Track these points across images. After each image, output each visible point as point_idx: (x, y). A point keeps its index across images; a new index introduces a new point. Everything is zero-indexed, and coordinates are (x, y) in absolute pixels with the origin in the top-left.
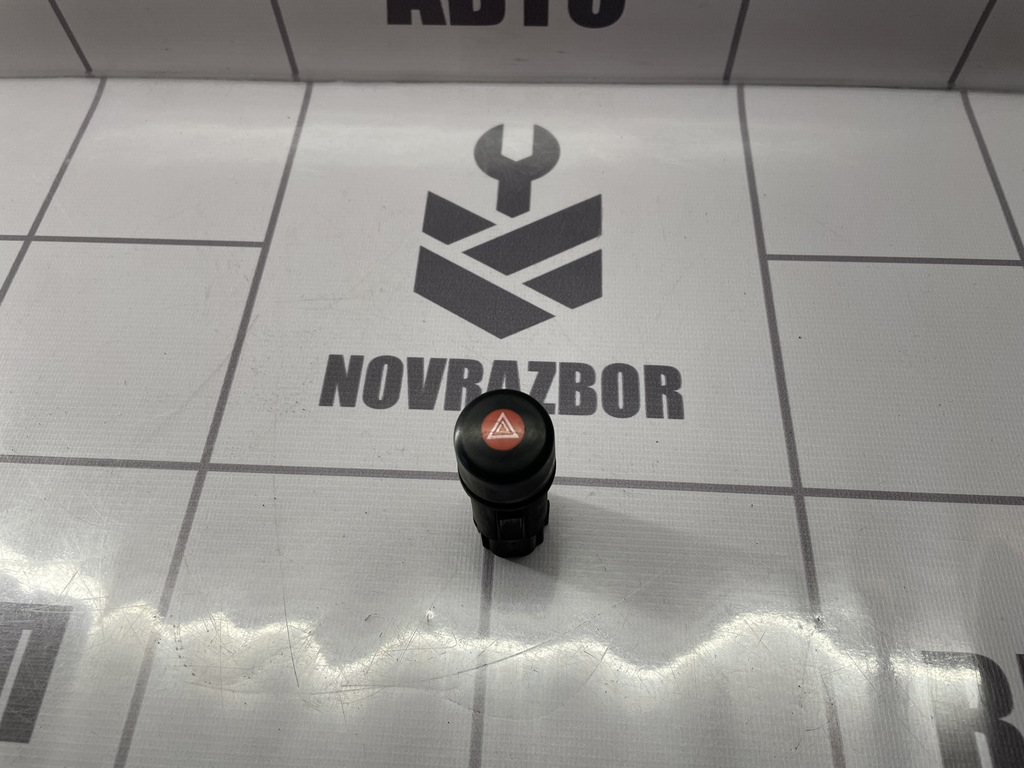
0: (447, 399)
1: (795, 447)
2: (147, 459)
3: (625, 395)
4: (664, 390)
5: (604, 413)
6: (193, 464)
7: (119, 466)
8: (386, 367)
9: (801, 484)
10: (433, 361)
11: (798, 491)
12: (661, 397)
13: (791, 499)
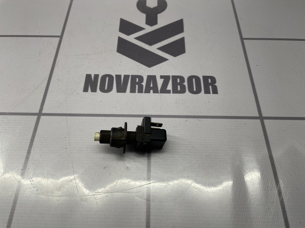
0: (131, 89)
1: (259, 103)
2: (18, 112)
3: (196, 86)
4: (210, 84)
5: (189, 93)
6: (35, 113)
7: (7, 115)
8: (107, 78)
9: (262, 115)
10: (125, 76)
11: (261, 118)
12: (209, 87)
13: (259, 121)
